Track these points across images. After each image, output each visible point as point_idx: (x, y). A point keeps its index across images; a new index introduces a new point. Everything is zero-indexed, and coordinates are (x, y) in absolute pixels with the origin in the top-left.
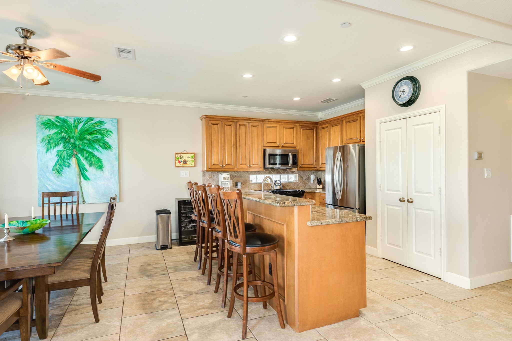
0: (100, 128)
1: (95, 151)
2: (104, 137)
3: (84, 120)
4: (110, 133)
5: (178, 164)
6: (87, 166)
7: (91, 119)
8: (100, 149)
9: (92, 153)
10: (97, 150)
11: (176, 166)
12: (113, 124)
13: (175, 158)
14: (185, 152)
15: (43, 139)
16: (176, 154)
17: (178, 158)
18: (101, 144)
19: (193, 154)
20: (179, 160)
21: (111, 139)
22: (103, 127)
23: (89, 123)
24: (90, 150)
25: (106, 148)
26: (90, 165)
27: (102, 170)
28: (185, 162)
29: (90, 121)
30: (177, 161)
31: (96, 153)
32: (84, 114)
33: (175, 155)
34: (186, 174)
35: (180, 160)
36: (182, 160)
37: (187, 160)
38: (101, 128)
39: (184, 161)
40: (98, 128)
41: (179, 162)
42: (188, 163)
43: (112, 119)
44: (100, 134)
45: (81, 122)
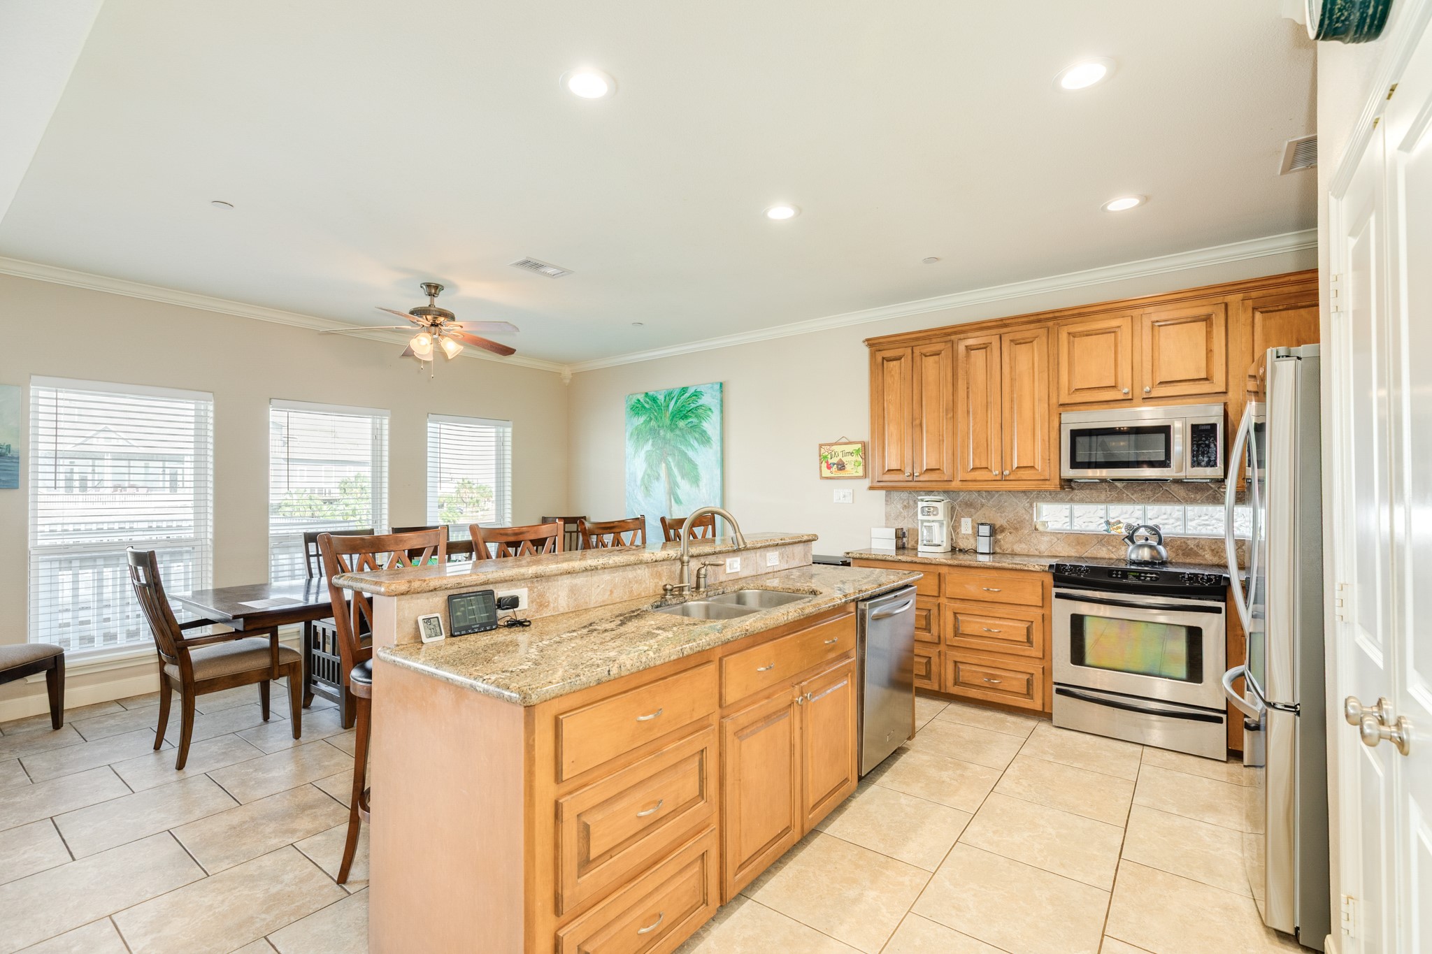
0: (696, 406)
1: (689, 448)
2: (701, 422)
3: (676, 393)
4: (710, 413)
5: (826, 473)
6: (679, 479)
7: (684, 390)
8: (696, 444)
9: (686, 453)
10: (692, 446)
11: (822, 478)
12: (714, 393)
13: (818, 458)
14: (844, 440)
15: (632, 434)
16: (821, 446)
17: (826, 457)
18: (697, 436)
19: (860, 446)
20: (827, 462)
21: (711, 424)
22: (700, 402)
23: (682, 398)
24: (683, 448)
25: (703, 443)
26: (683, 477)
27: (698, 486)
28: (841, 466)
29: (683, 394)
30: (824, 465)
31: (690, 453)
32: (676, 384)
33: (820, 450)
34: (844, 496)
35: (830, 461)
36: (835, 460)
37: (844, 459)
38: (698, 404)
39: (838, 464)
40: (693, 406)
41: (829, 467)
42: (848, 467)
43: (712, 384)
44: (696, 416)
45: (673, 398)
